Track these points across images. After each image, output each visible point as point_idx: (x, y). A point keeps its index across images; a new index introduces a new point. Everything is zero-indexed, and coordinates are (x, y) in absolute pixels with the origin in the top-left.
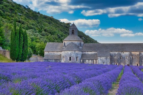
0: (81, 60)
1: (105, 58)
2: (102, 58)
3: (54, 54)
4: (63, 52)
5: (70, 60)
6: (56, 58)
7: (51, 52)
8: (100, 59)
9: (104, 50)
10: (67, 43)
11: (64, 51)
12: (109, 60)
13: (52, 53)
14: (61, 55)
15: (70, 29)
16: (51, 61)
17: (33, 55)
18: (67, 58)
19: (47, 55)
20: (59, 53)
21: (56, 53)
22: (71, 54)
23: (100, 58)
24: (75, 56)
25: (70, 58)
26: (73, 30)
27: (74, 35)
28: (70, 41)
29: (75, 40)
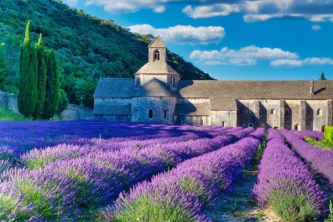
0: (173, 116)
1: (226, 112)
2: (219, 113)
3: (114, 102)
4: (135, 99)
5: (151, 116)
6: (119, 112)
7: (108, 100)
8: (216, 115)
9: (226, 96)
10: (144, 79)
11: (137, 97)
12: (236, 117)
13: (111, 100)
14: (130, 105)
15: (150, 49)
16: (109, 117)
17: (69, 106)
18: (144, 113)
19: (100, 106)
20: (126, 102)
21: (119, 101)
22: (152, 103)
23: (215, 112)
24: (161, 108)
25: (151, 111)
26: (157, 51)
27: (159, 61)
28: (151, 74)
29: (160, 73)
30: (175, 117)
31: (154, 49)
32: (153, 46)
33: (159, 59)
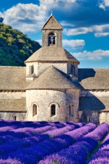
3: (3, 96)
5: (53, 113)
6: (11, 107)
10: (39, 68)
14: (24, 99)
15: (44, 31)
18: (45, 109)
20: (18, 95)
21: (9, 94)
22: (55, 97)
25: (53, 107)
26: (52, 34)
27: (55, 46)
28: (47, 62)
29: (59, 60)
30: (81, 113)
31: (48, 32)
32: (47, 27)
33: (54, 43)
